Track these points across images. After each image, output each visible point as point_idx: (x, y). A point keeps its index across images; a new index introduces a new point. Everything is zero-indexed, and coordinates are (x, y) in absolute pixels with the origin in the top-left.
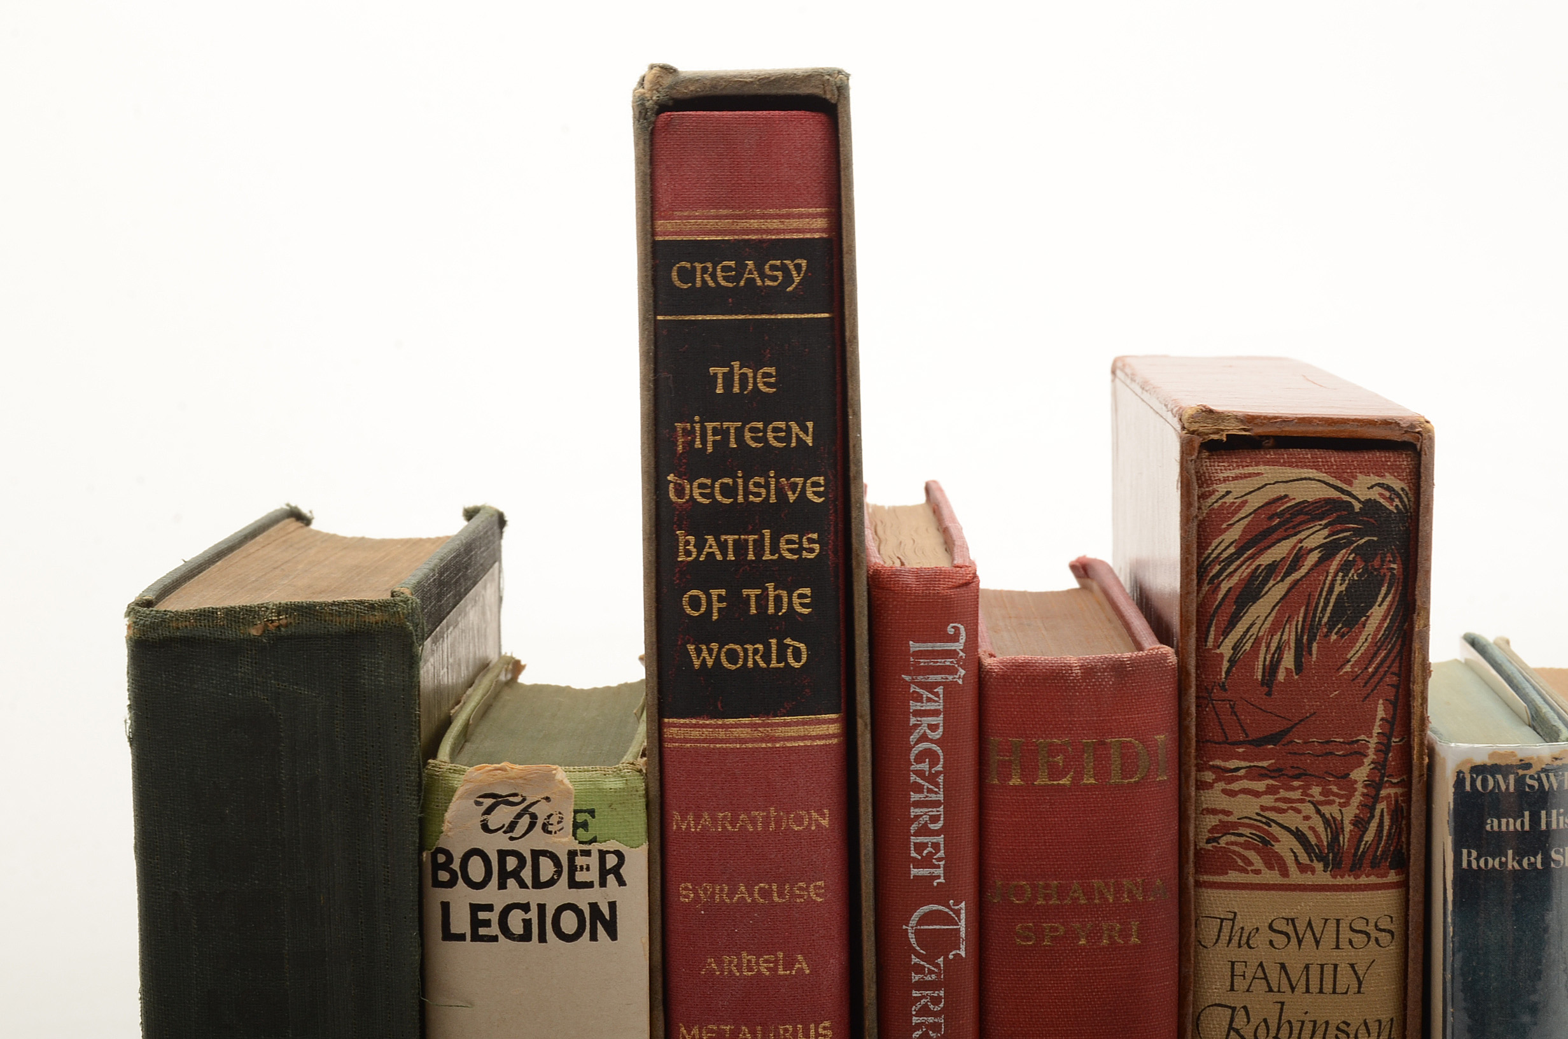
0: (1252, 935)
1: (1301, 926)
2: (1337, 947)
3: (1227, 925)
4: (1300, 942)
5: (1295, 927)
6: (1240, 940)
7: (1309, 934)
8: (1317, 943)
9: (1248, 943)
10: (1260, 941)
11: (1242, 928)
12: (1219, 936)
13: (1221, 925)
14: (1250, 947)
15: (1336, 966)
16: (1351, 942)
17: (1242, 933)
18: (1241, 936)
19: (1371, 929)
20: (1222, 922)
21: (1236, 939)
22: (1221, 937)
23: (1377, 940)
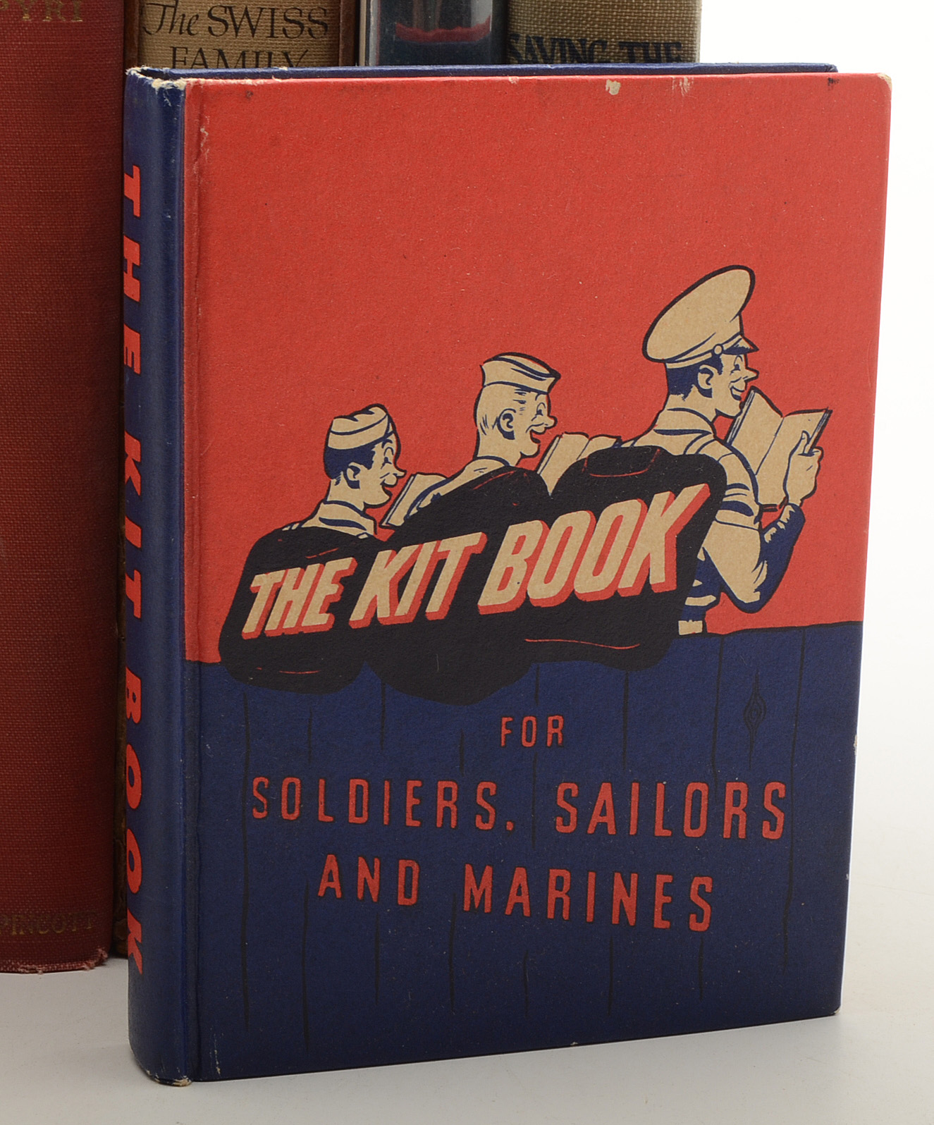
0: (192, 21)
1: (238, 14)
2: (272, 36)
3: (170, 11)
4: (237, 29)
5: (232, 14)
6: (181, 26)
7: (245, 22)
8: (253, 31)
9: (188, 30)
10: (200, 28)
11: (184, 15)
12: (162, 22)
13: (164, 12)
14: (191, 34)
15: (270, 54)
16: (284, 31)
17: (183, 19)
18: (182, 23)
19: (304, 19)
20: (165, 9)
21: (178, 24)
22: (164, 23)
23: (310, 30)
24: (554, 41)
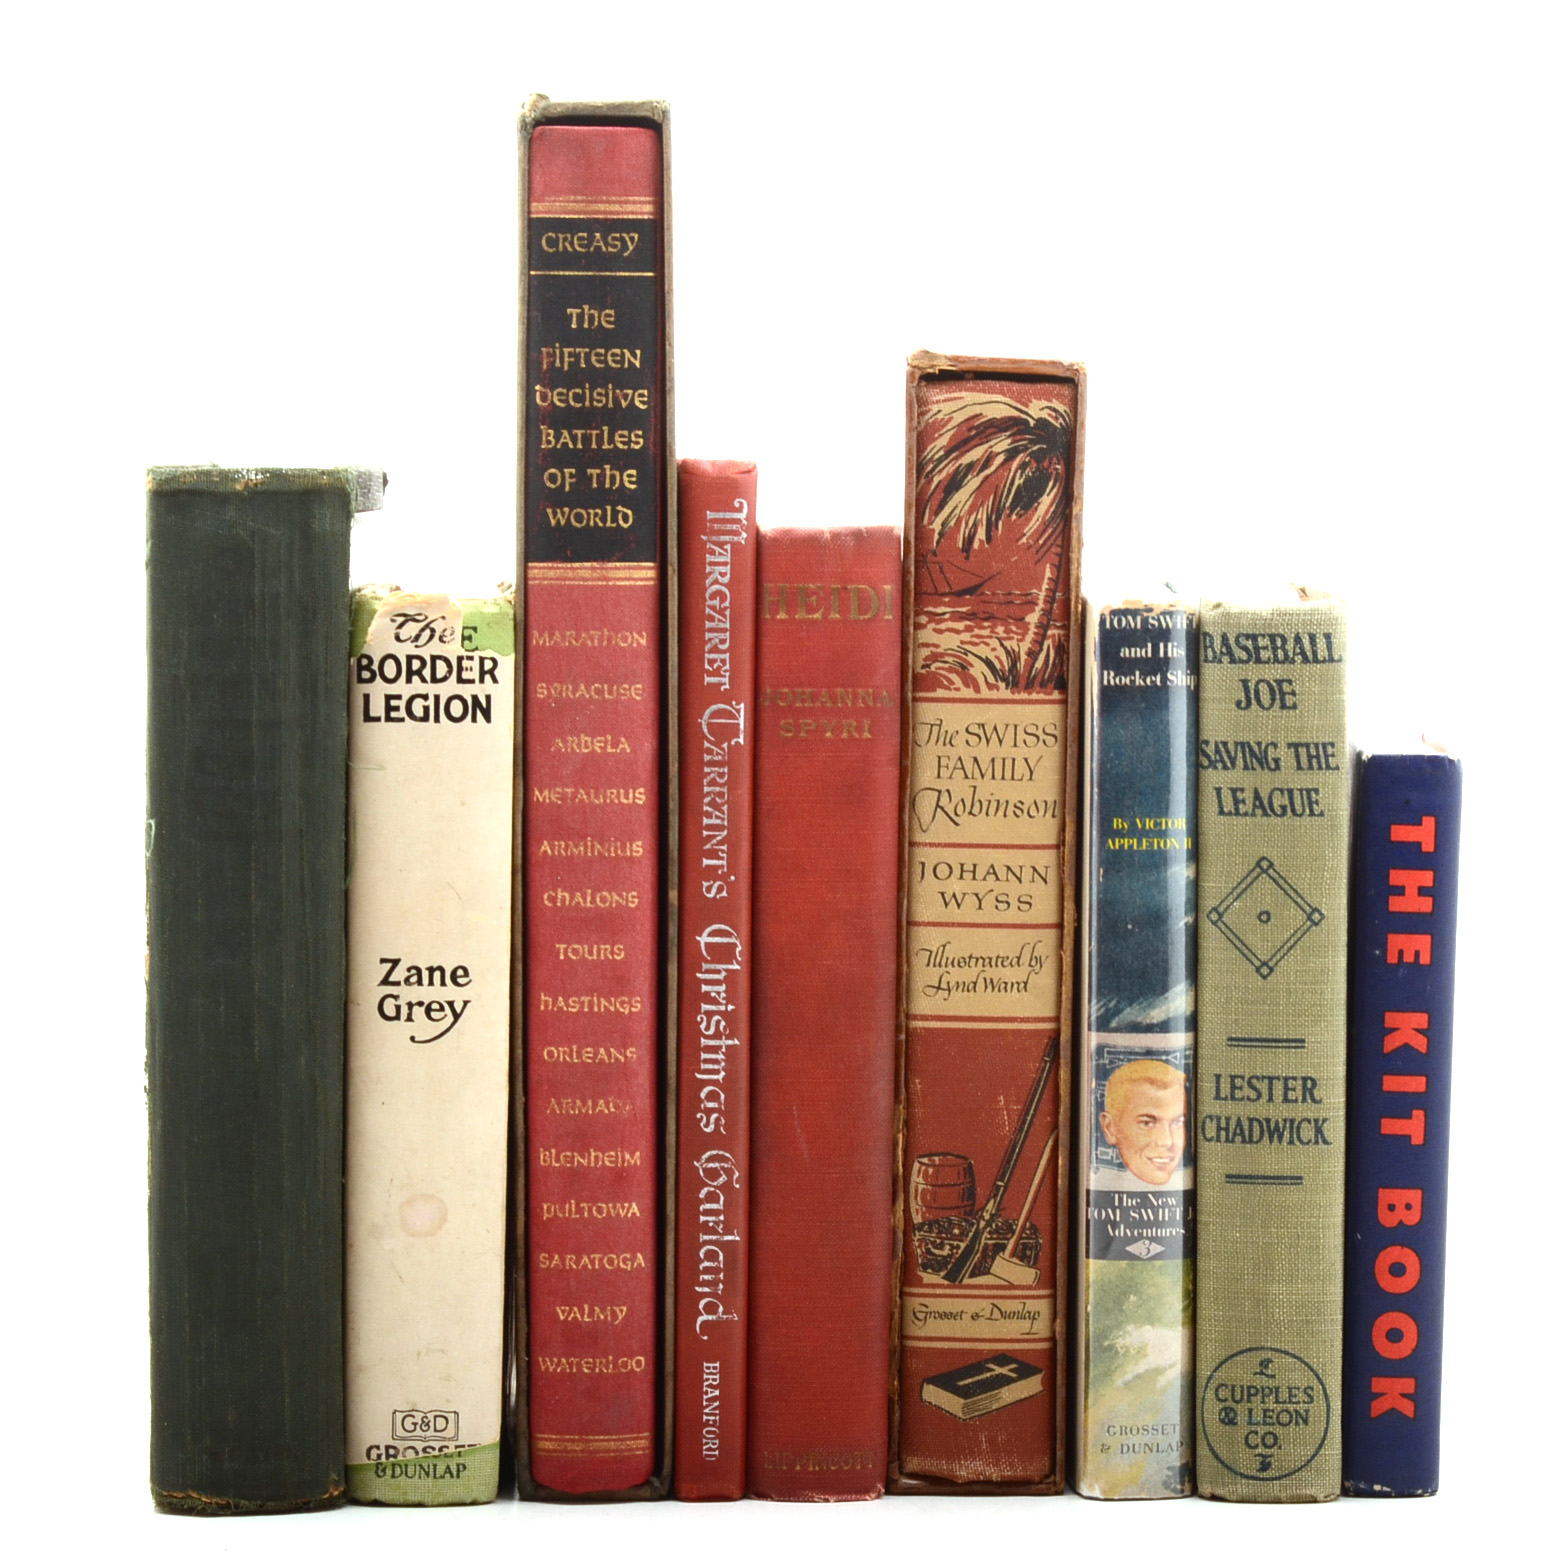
0: (953, 736)
1: (989, 731)
2: (1015, 745)
3: (936, 729)
4: (988, 741)
5: (984, 730)
6: (945, 740)
7: (994, 735)
8: (1001, 742)
9: (950, 742)
10: (959, 741)
11: (947, 732)
12: (930, 737)
13: (931, 730)
14: (952, 746)
15: (1014, 760)
16: (1025, 742)
17: (946, 735)
18: (945, 738)
19: (1040, 733)
20: (932, 727)
21: (942, 739)
23: (1044, 741)
24: (1236, 744)
